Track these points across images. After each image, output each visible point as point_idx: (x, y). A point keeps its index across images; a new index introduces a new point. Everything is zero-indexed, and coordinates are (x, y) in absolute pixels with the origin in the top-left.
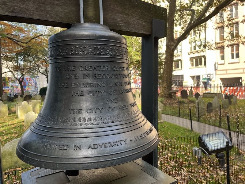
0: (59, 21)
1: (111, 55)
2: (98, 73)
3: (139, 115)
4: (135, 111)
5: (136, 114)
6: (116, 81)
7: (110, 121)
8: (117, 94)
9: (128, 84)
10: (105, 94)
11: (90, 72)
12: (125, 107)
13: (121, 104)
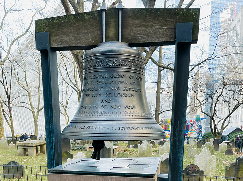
0: (89, 45)
1: (110, 66)
2: (99, 80)
3: (133, 116)
4: (128, 112)
5: (129, 114)
6: (113, 86)
7: (100, 114)
8: (111, 97)
9: (128, 89)
10: (102, 95)
11: (94, 80)
12: (116, 107)
13: (113, 104)
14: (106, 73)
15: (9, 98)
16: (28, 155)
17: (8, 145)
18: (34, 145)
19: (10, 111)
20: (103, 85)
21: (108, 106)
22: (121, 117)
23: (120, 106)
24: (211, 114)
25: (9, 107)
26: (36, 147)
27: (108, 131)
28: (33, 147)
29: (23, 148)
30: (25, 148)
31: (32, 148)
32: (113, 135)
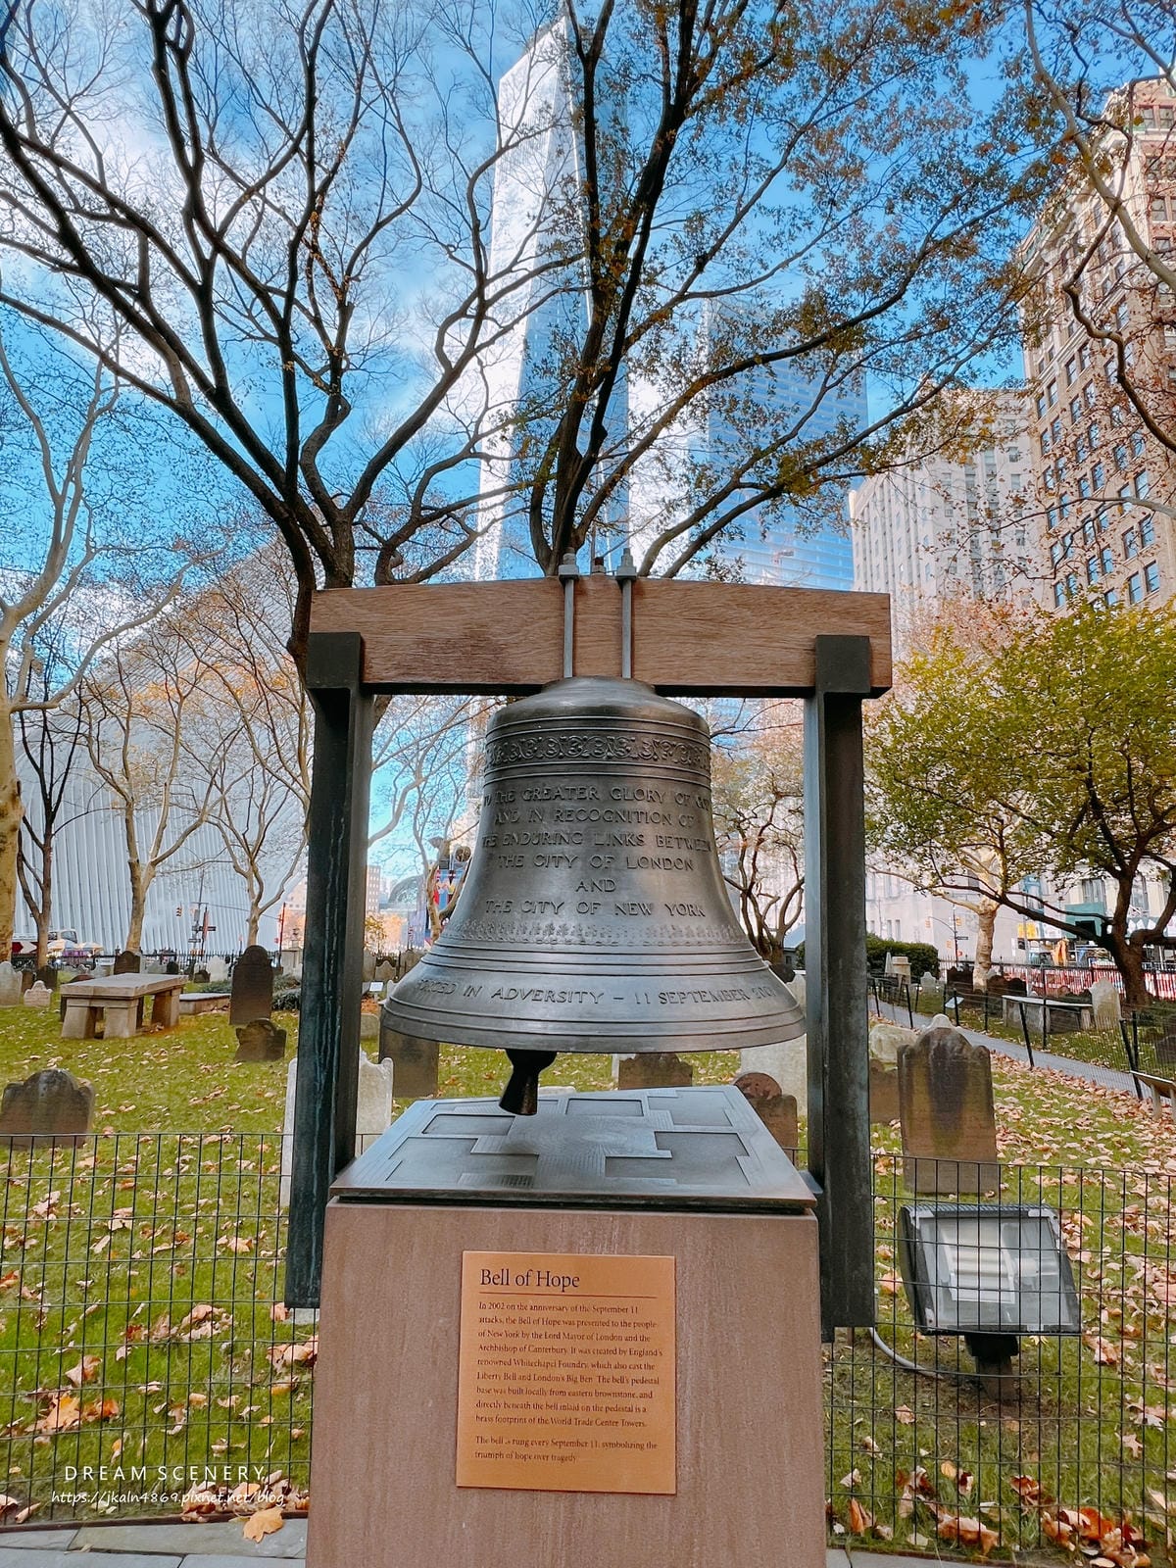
1: (609, 758)
2: (568, 805)
3: (699, 944)
4: (682, 928)
5: (685, 938)
6: (618, 830)
7: (575, 939)
8: (613, 873)
9: (674, 843)
10: (579, 863)
11: (545, 804)
12: (636, 908)
13: (624, 897)
14: (594, 783)
15: (50, 816)
16: (100, 1036)
17: (24, 990)
18: (132, 994)
19: (47, 861)
20: (583, 825)
21: (606, 904)
22: (659, 950)
23: (651, 906)
24: (745, 884)
25: (46, 849)
26: (141, 999)
27: (621, 1011)
28: (127, 999)
29: (87, 1003)
30: (96, 1004)
31: (124, 1005)
32: (641, 1030)
